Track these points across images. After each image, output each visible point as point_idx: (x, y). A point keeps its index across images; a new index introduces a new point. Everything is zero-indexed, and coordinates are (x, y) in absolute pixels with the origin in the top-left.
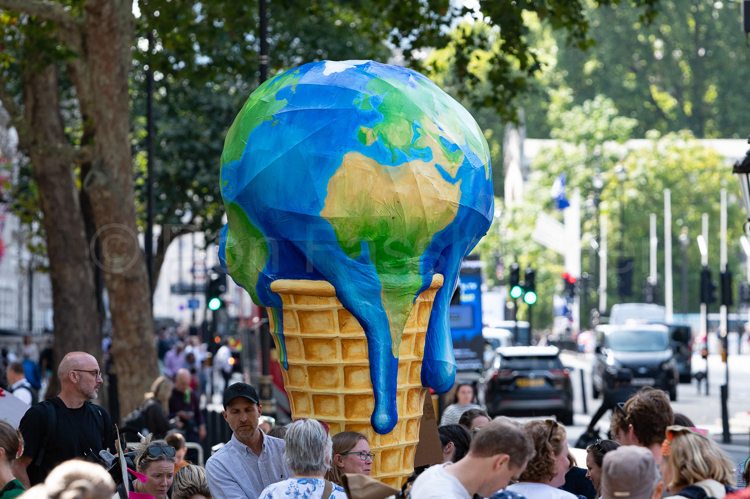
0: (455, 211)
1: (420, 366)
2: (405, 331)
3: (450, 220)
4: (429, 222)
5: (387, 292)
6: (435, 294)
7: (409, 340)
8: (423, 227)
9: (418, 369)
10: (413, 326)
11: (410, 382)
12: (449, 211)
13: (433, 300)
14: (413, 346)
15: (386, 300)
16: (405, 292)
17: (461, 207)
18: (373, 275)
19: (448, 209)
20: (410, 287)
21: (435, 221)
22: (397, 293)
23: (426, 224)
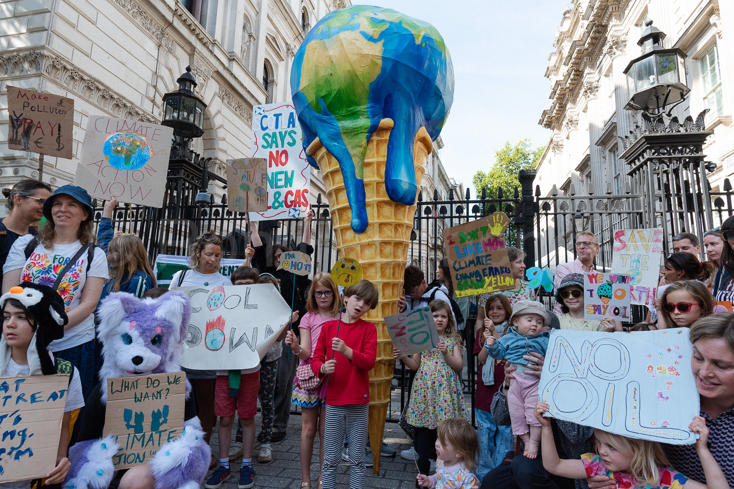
0: (380, 62)
1: (384, 185)
2: (366, 161)
3: (378, 71)
4: (359, 73)
5: (345, 133)
6: (389, 134)
7: (371, 167)
8: (355, 78)
9: (383, 188)
10: (374, 157)
11: (377, 197)
12: (374, 63)
13: (388, 138)
14: (375, 171)
15: (346, 139)
16: (358, 131)
17: (384, 59)
18: (335, 123)
19: (372, 61)
20: (361, 127)
21: (365, 72)
22: (353, 132)
23: (356, 75)
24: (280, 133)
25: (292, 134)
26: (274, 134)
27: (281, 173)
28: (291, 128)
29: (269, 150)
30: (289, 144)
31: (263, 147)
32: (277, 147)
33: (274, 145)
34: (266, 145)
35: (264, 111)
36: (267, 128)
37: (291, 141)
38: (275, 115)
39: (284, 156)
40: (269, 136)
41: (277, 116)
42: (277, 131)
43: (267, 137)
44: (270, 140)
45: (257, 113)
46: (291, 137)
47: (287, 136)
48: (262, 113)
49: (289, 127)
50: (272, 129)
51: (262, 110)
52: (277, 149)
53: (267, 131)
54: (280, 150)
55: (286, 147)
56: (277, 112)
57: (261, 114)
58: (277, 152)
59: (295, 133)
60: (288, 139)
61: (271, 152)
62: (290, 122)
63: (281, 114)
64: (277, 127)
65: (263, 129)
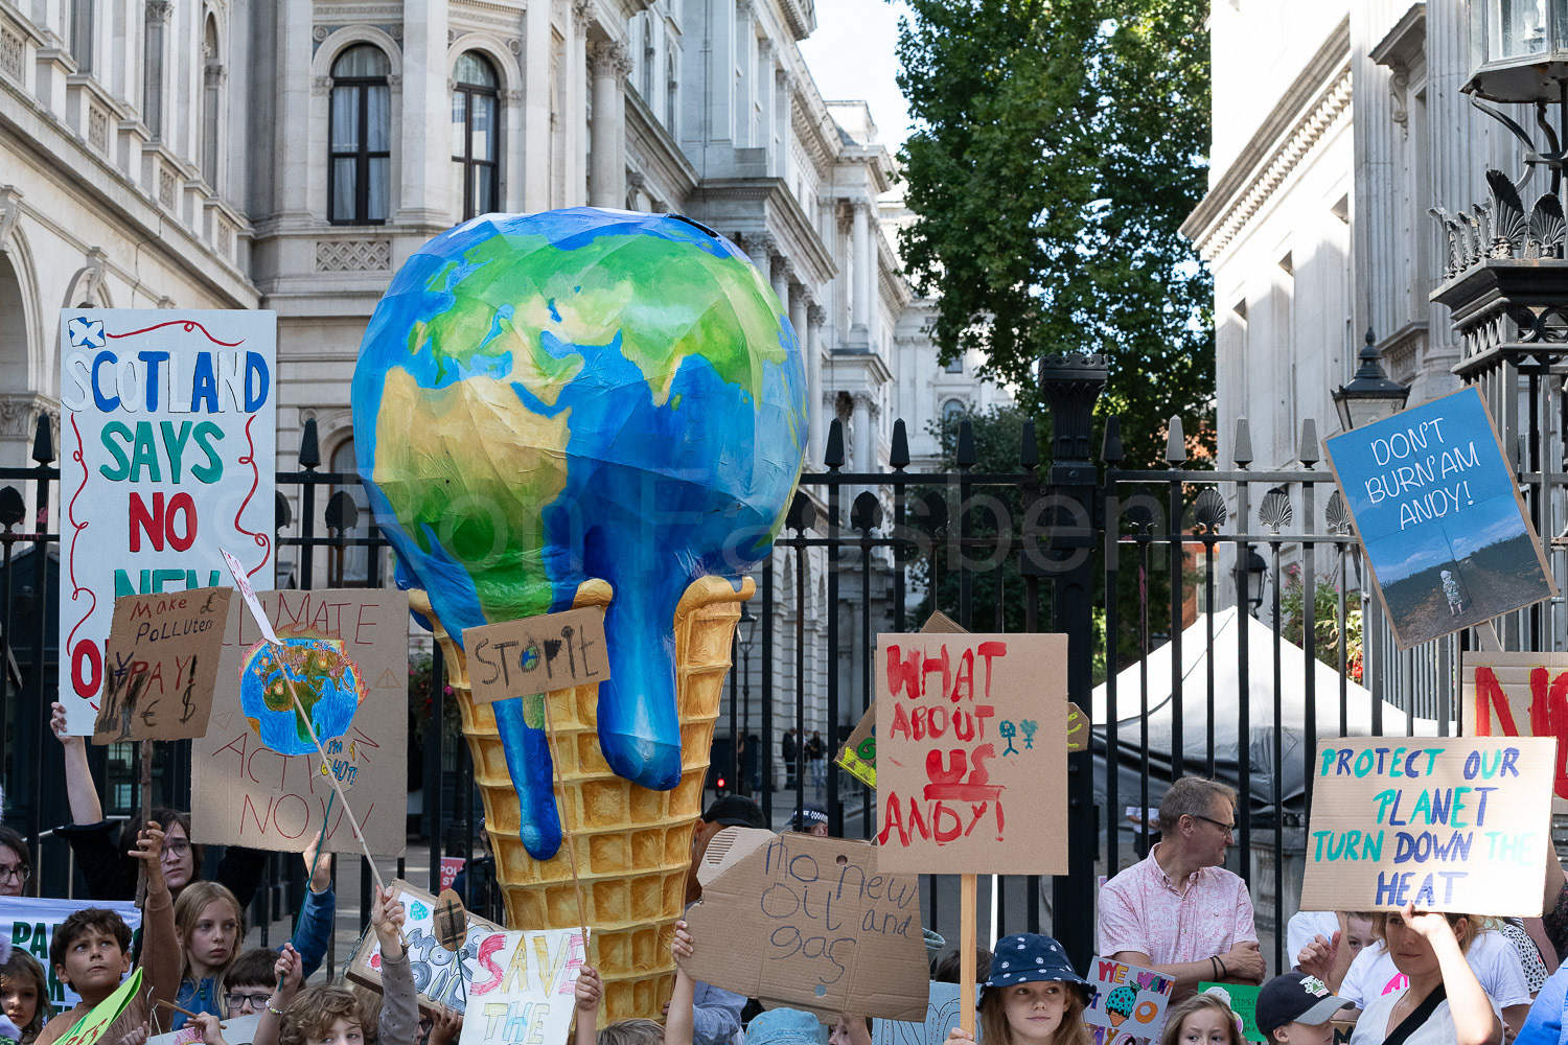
24: (166, 427)
25: (209, 438)
26: (144, 427)
27: (174, 575)
28: (202, 415)
29: (126, 487)
30: (197, 471)
31: (106, 471)
32: (155, 477)
33: (145, 469)
34: (115, 466)
35: (101, 334)
36: (116, 402)
37: (206, 464)
38: (143, 356)
39: (180, 513)
40: (127, 435)
41: (153, 359)
42: (154, 419)
43: (116, 437)
44: (128, 449)
45: (78, 339)
46: (206, 447)
47: (191, 443)
48: (97, 341)
49: (195, 407)
50: (133, 409)
51: (96, 328)
52: (157, 488)
53: (114, 415)
54: (169, 492)
55: (189, 484)
56: (151, 343)
57: (91, 346)
58: (158, 498)
59: (219, 435)
60: (192, 455)
61: (134, 497)
62: (197, 392)
63: (165, 356)
64: (152, 403)
65: (106, 405)
